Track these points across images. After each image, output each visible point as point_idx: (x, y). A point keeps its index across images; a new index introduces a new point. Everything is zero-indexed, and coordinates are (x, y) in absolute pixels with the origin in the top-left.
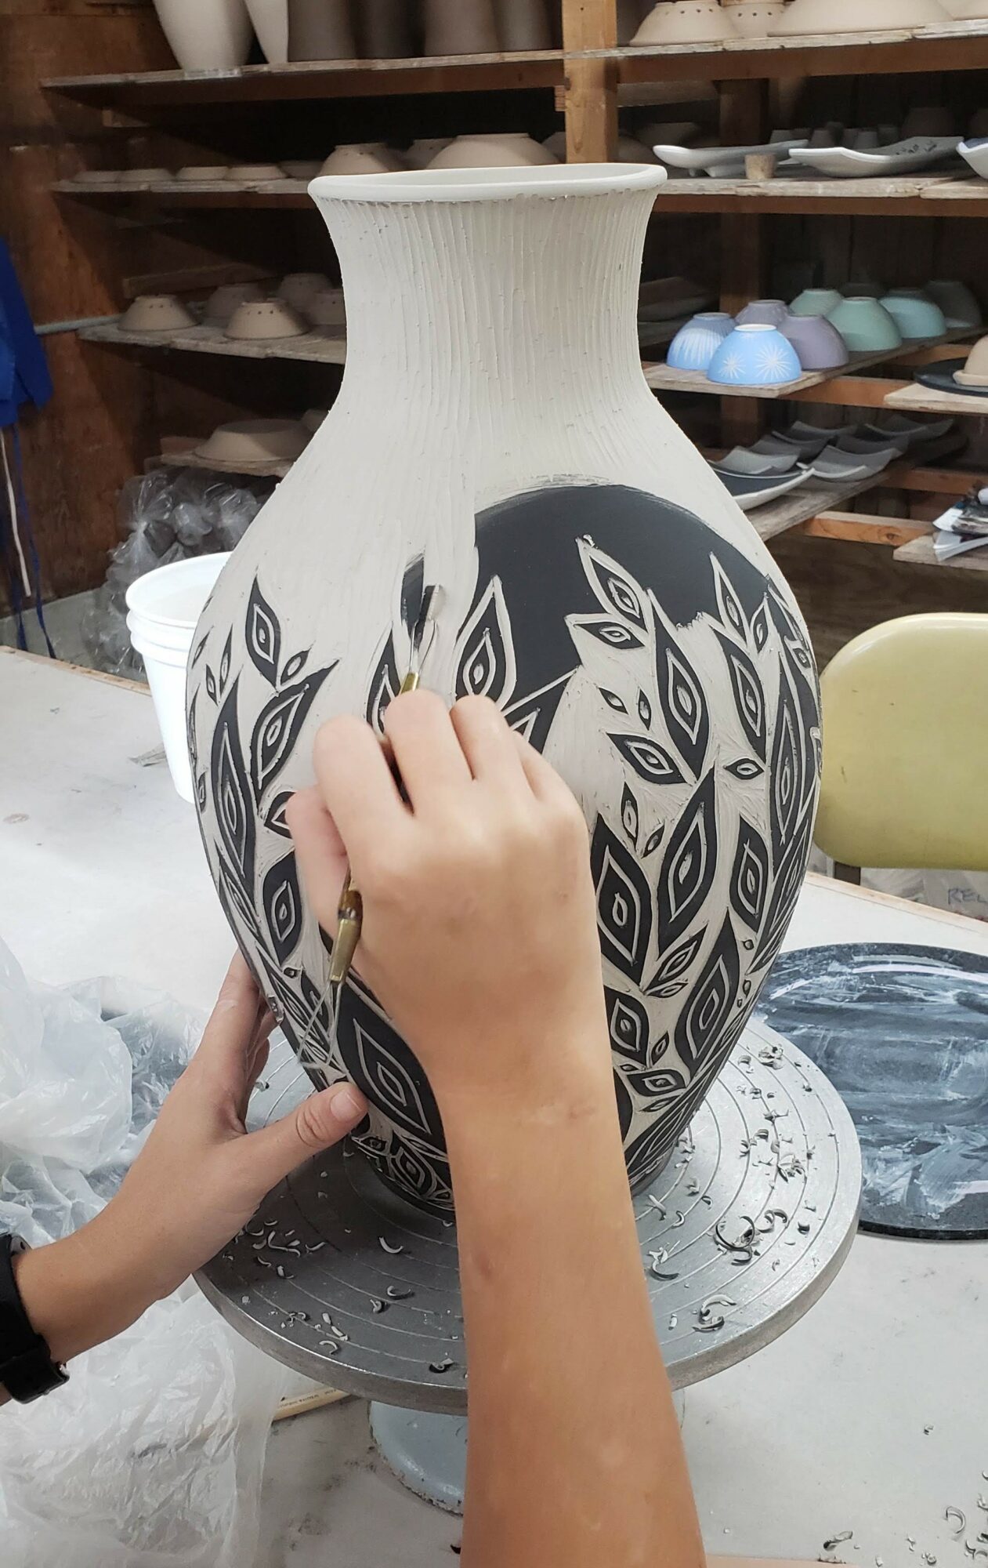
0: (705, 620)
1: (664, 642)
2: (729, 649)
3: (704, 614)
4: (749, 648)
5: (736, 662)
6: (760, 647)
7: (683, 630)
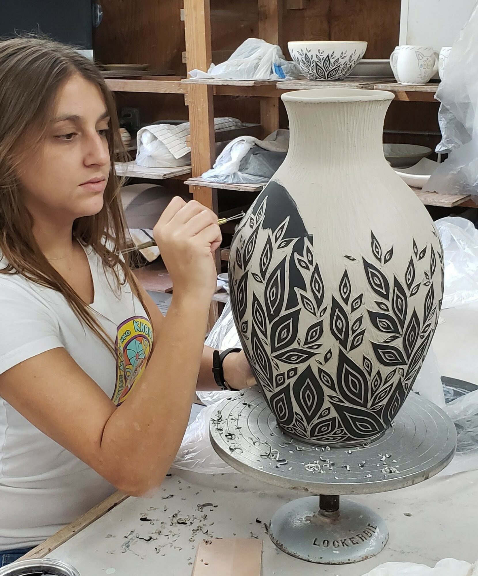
0: (269, 231)
1: (256, 231)
2: (269, 241)
3: (270, 229)
4: (275, 246)
5: (268, 246)
6: (279, 247)
7: (262, 230)
